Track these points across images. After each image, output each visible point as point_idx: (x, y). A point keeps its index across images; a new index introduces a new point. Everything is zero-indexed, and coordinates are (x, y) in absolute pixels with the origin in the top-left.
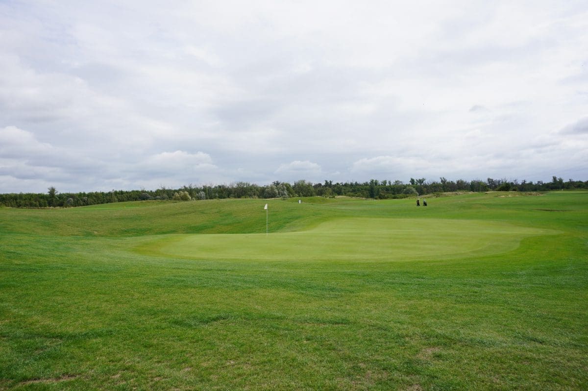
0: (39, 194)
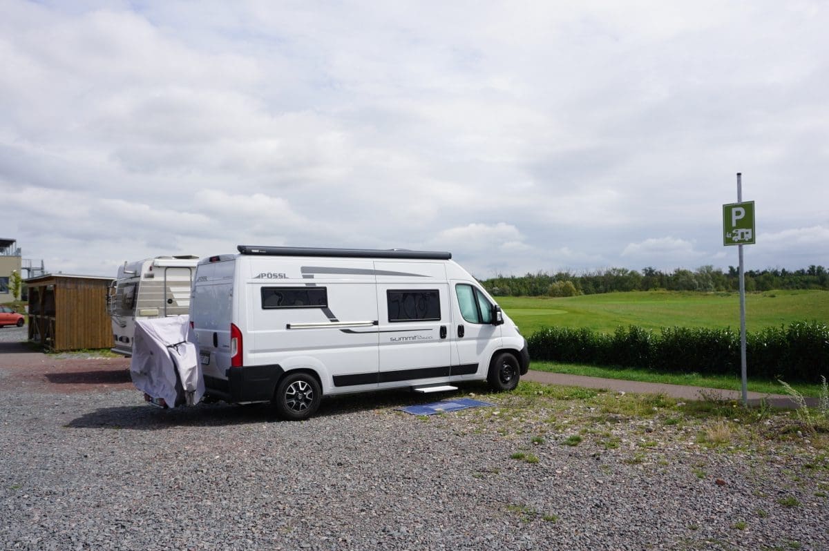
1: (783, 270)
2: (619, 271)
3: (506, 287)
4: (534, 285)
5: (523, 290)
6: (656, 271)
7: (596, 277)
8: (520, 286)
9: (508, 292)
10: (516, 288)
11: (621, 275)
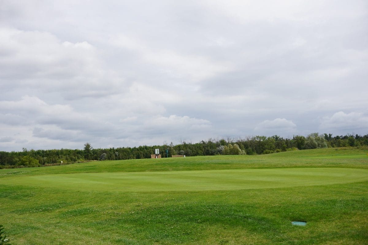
0: (76, 150)
1: (357, 135)
2: (260, 138)
3: (189, 150)
4: (206, 148)
5: (200, 152)
6: (280, 137)
7: (246, 142)
8: (197, 149)
9: (189, 153)
10: (195, 150)
11: (262, 140)
